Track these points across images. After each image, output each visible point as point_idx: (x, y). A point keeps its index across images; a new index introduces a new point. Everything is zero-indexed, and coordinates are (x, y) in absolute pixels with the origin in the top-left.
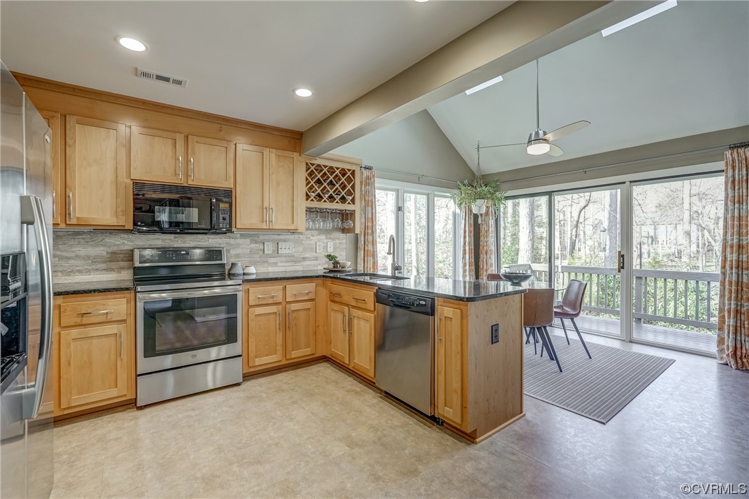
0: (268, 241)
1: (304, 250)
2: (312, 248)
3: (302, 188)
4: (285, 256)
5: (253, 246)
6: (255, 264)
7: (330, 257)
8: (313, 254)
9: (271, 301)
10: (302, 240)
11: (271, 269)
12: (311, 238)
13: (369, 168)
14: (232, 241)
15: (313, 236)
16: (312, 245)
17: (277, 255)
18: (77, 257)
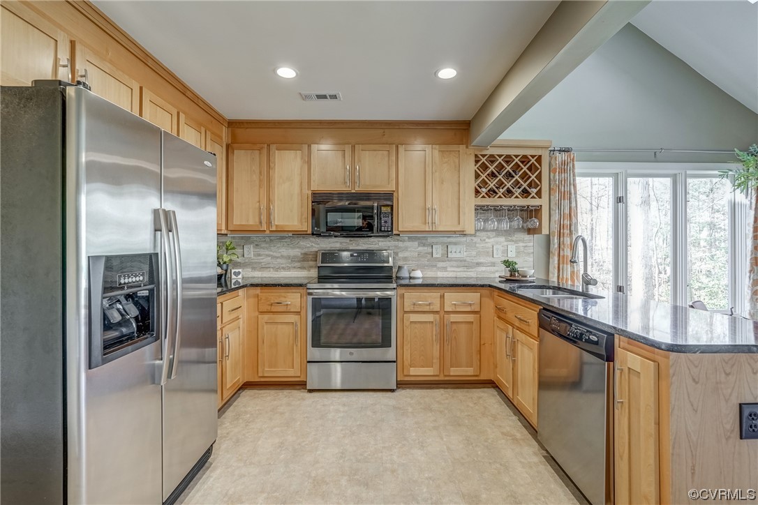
0: (437, 244)
1: (479, 254)
2: (488, 252)
3: (470, 183)
4: (455, 261)
5: (420, 249)
6: (422, 267)
7: (507, 263)
8: (490, 259)
9: (427, 309)
10: (476, 243)
11: (440, 274)
12: (487, 240)
13: (567, 150)
14: (400, 244)
15: (489, 238)
16: (488, 248)
17: (446, 259)
18: (282, 257)
